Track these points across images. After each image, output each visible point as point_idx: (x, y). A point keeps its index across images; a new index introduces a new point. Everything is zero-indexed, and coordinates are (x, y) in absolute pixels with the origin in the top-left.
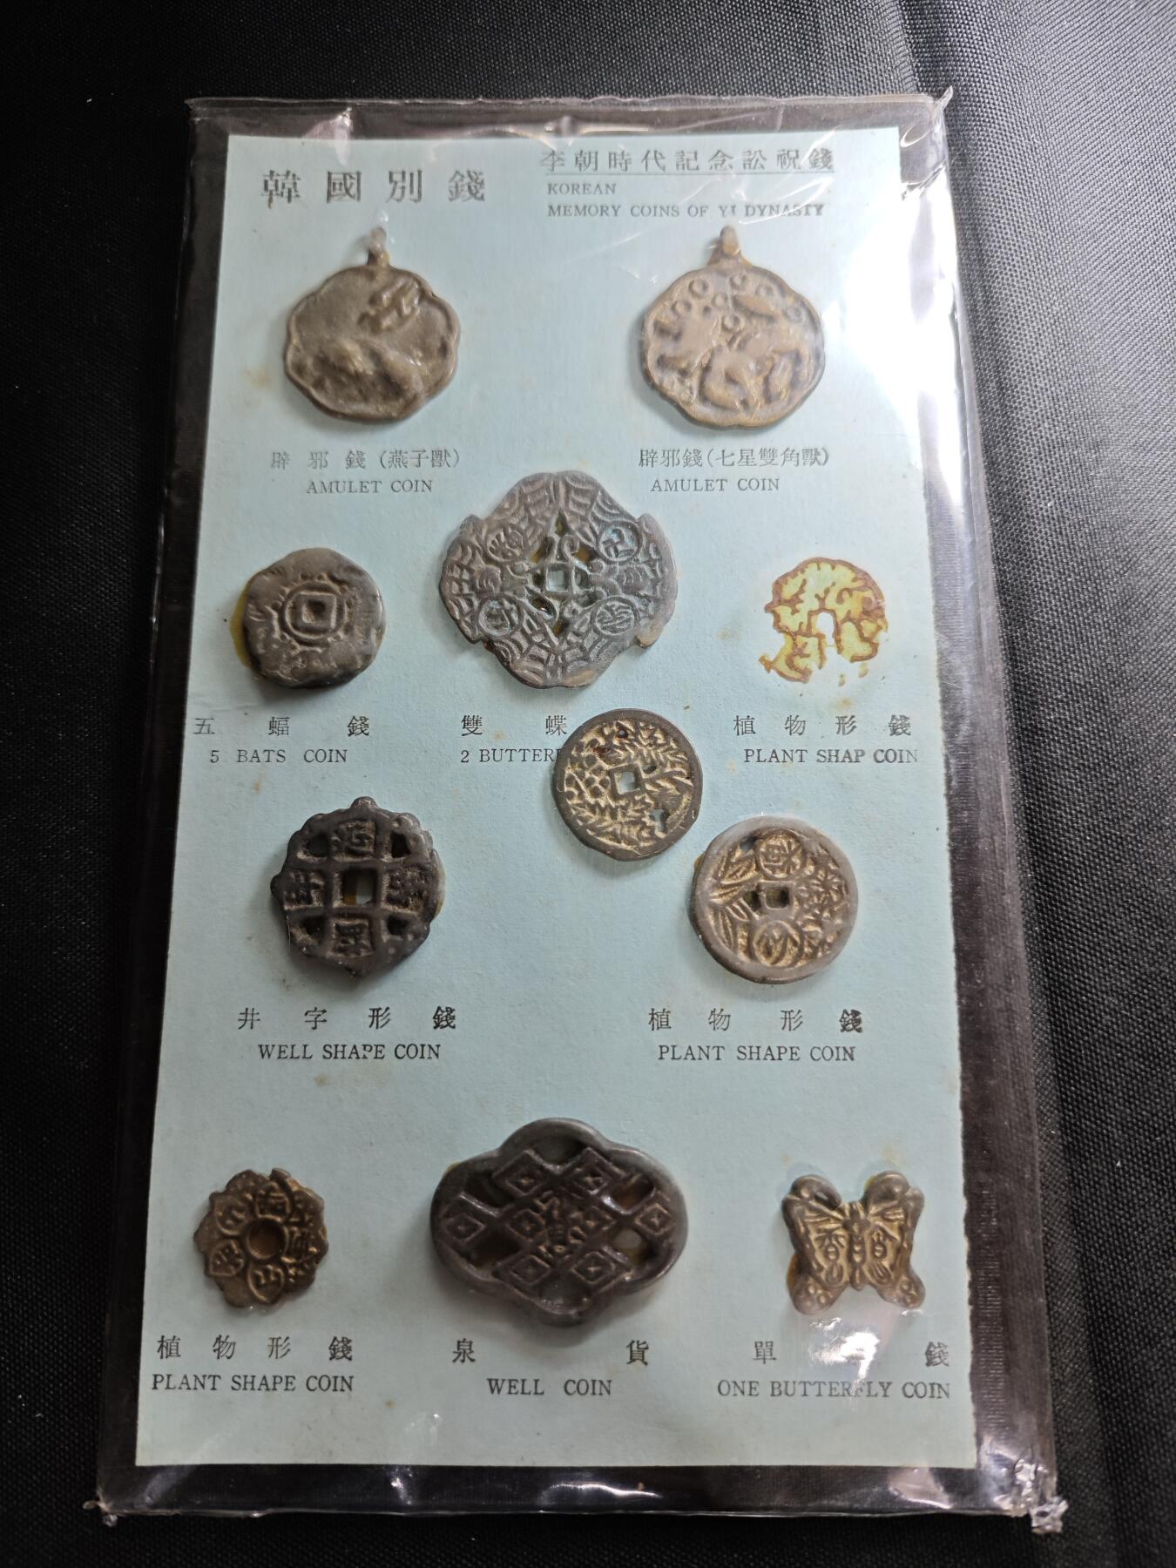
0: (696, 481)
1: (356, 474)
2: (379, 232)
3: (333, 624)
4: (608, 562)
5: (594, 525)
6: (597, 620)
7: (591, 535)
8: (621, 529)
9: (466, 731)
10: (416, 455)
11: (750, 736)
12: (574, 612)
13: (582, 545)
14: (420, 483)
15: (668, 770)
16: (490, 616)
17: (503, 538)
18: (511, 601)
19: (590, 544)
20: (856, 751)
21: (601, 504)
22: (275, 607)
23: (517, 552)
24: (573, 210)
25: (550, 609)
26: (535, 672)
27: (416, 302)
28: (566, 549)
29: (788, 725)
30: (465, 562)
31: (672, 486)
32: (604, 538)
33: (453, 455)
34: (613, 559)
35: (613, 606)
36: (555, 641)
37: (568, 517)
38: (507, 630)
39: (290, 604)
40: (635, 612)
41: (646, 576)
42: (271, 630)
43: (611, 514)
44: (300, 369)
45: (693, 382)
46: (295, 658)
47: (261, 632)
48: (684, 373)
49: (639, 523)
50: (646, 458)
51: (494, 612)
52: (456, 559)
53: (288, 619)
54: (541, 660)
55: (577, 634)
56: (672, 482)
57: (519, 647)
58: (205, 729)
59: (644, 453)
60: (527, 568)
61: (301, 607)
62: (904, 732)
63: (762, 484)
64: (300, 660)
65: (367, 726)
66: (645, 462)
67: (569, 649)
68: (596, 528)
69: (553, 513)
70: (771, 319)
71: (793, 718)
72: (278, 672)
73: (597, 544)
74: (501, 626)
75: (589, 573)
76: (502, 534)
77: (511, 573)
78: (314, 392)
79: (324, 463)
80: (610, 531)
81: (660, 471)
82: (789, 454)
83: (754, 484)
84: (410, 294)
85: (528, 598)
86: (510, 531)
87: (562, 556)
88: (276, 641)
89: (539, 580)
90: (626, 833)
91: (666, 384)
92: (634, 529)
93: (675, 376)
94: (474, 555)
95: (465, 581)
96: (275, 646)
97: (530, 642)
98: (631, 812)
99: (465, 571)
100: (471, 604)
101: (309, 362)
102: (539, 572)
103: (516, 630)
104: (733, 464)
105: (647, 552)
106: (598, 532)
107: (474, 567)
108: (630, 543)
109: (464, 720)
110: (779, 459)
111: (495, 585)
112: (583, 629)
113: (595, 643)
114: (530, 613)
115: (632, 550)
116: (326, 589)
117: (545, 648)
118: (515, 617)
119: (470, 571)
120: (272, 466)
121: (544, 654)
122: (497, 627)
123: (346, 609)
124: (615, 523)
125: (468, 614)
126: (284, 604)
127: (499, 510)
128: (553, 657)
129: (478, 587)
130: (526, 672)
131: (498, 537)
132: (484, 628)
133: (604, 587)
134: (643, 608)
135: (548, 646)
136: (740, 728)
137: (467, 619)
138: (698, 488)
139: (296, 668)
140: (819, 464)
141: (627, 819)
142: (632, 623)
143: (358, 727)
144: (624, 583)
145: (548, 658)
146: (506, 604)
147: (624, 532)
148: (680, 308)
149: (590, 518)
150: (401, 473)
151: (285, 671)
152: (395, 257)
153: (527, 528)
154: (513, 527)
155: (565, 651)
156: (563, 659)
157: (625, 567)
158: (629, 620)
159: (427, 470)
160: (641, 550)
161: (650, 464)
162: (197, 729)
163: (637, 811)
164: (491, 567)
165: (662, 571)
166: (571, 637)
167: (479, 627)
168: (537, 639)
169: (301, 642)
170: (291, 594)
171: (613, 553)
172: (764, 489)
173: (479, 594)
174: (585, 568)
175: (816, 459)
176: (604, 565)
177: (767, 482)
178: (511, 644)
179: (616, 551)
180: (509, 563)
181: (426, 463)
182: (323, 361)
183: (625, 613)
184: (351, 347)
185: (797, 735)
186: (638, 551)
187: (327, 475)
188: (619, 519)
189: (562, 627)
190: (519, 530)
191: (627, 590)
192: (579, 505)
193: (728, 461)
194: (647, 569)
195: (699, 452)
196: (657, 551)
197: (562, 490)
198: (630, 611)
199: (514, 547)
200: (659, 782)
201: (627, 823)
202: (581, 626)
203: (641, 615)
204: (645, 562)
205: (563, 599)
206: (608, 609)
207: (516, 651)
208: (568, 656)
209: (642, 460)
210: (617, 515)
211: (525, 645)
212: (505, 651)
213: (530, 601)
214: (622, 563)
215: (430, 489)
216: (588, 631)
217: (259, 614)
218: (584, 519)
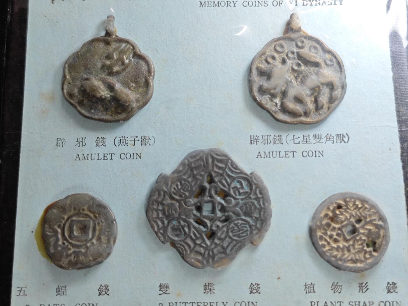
0: (280, 152)
1: (101, 150)
2: (110, 18)
3: (90, 236)
4: (235, 199)
5: (227, 178)
6: (230, 231)
7: (226, 184)
8: (241, 180)
9: (161, 292)
10: (133, 139)
11: (313, 294)
12: (218, 226)
13: (222, 189)
14: (135, 155)
15: (368, 220)
16: (173, 229)
17: (180, 187)
18: (185, 221)
19: (225, 189)
20: (369, 302)
21: (230, 167)
22: (59, 226)
23: (187, 194)
24: (212, 4)
25: (205, 225)
26: (198, 261)
27: (131, 56)
28: (213, 192)
29: (333, 288)
30: (160, 200)
31: (268, 155)
32: (232, 186)
33: (152, 139)
34: (238, 197)
35: (238, 223)
36: (208, 242)
37: (214, 174)
38: (182, 237)
39: (67, 225)
40: (251, 227)
41: (255, 207)
42: (58, 240)
43: (236, 172)
44: (71, 95)
45: (278, 101)
46: (71, 255)
47: (52, 240)
48: (273, 96)
49: (251, 178)
50: (253, 140)
51: (176, 227)
52: (155, 198)
53: (66, 234)
54: (200, 254)
55: (220, 239)
56: (267, 153)
57: (189, 246)
58: (22, 293)
59: (252, 137)
60: (192, 202)
61: (73, 227)
62: (394, 291)
63: (314, 154)
64: (73, 256)
65: (108, 290)
66: (253, 142)
67: (215, 248)
68: (228, 180)
69: (205, 172)
70: (317, 65)
71: (335, 284)
72: (61, 263)
73: (229, 190)
74: (180, 234)
75: (225, 204)
76: (179, 184)
77: (184, 205)
78: (79, 108)
79: (84, 144)
80: (235, 182)
81: (260, 147)
82: (328, 137)
83: (310, 154)
84: (128, 53)
85: (193, 219)
86: (183, 182)
87: (211, 196)
88: (60, 246)
89: (199, 209)
90: (358, 258)
91: (264, 102)
92: (248, 181)
93: (267, 97)
94: (164, 196)
95: (160, 210)
96: (59, 249)
97: (195, 244)
98: (357, 247)
99: (160, 205)
100: (163, 223)
101: (76, 91)
102: (199, 204)
103: (187, 237)
104: (299, 143)
105: (255, 194)
106: (229, 182)
107: (165, 202)
108: (247, 189)
109: (160, 286)
110: (323, 140)
111: (176, 212)
112: (223, 236)
113: (229, 244)
114: (195, 228)
115: (247, 192)
116: (87, 216)
117: (203, 247)
118: (186, 230)
119: (163, 204)
120: (57, 146)
121: (202, 250)
122: (177, 236)
123: (97, 228)
124: (239, 177)
125: (162, 228)
126: (64, 225)
127: (176, 171)
128: (207, 253)
129: (167, 213)
130: (193, 260)
131: (177, 186)
132: (171, 236)
133: (234, 213)
134: (254, 224)
135: (204, 246)
136: (307, 289)
137: (161, 231)
138: (281, 156)
139: (70, 261)
140: (345, 142)
141: (356, 250)
142: (249, 232)
143: (103, 290)
144: (244, 210)
145: (205, 253)
146: (182, 222)
147: (243, 182)
148: (270, 60)
149: (225, 175)
150: (125, 149)
151: (65, 263)
152: (120, 33)
153: (192, 181)
154: (185, 180)
155: (213, 249)
156: (213, 252)
157: (244, 202)
158: (247, 230)
159: (138, 148)
160: (252, 193)
161: (255, 143)
162: (18, 293)
163: (360, 245)
164: (173, 202)
165: (264, 204)
166: (216, 241)
167: (168, 236)
168: (198, 242)
169: (74, 246)
170: (68, 219)
171: (237, 194)
172: (316, 156)
173: (167, 217)
174: (223, 202)
175: (343, 139)
176: (233, 200)
177: (317, 153)
178: (184, 245)
179: (239, 192)
180: (182, 200)
181: (138, 143)
182: (83, 91)
183: (245, 227)
184: (97, 83)
185: (337, 293)
186: (251, 193)
187: (86, 151)
188: (240, 175)
189: (212, 235)
190: (188, 182)
191: (246, 214)
192: (220, 168)
193: (297, 141)
194: (256, 202)
195: (281, 136)
196: (261, 193)
197: (210, 160)
198: (247, 226)
199: (186, 191)
200: (366, 227)
201: (356, 252)
202: (221, 234)
203: (254, 228)
204: (254, 199)
205: (212, 220)
206: (236, 225)
207: (187, 248)
208: (215, 251)
209: (251, 141)
210: (239, 173)
211: (192, 245)
212: (182, 249)
213: (194, 221)
214: (242, 199)
215: (140, 158)
216: (225, 237)
217: (51, 230)
218: (222, 175)
